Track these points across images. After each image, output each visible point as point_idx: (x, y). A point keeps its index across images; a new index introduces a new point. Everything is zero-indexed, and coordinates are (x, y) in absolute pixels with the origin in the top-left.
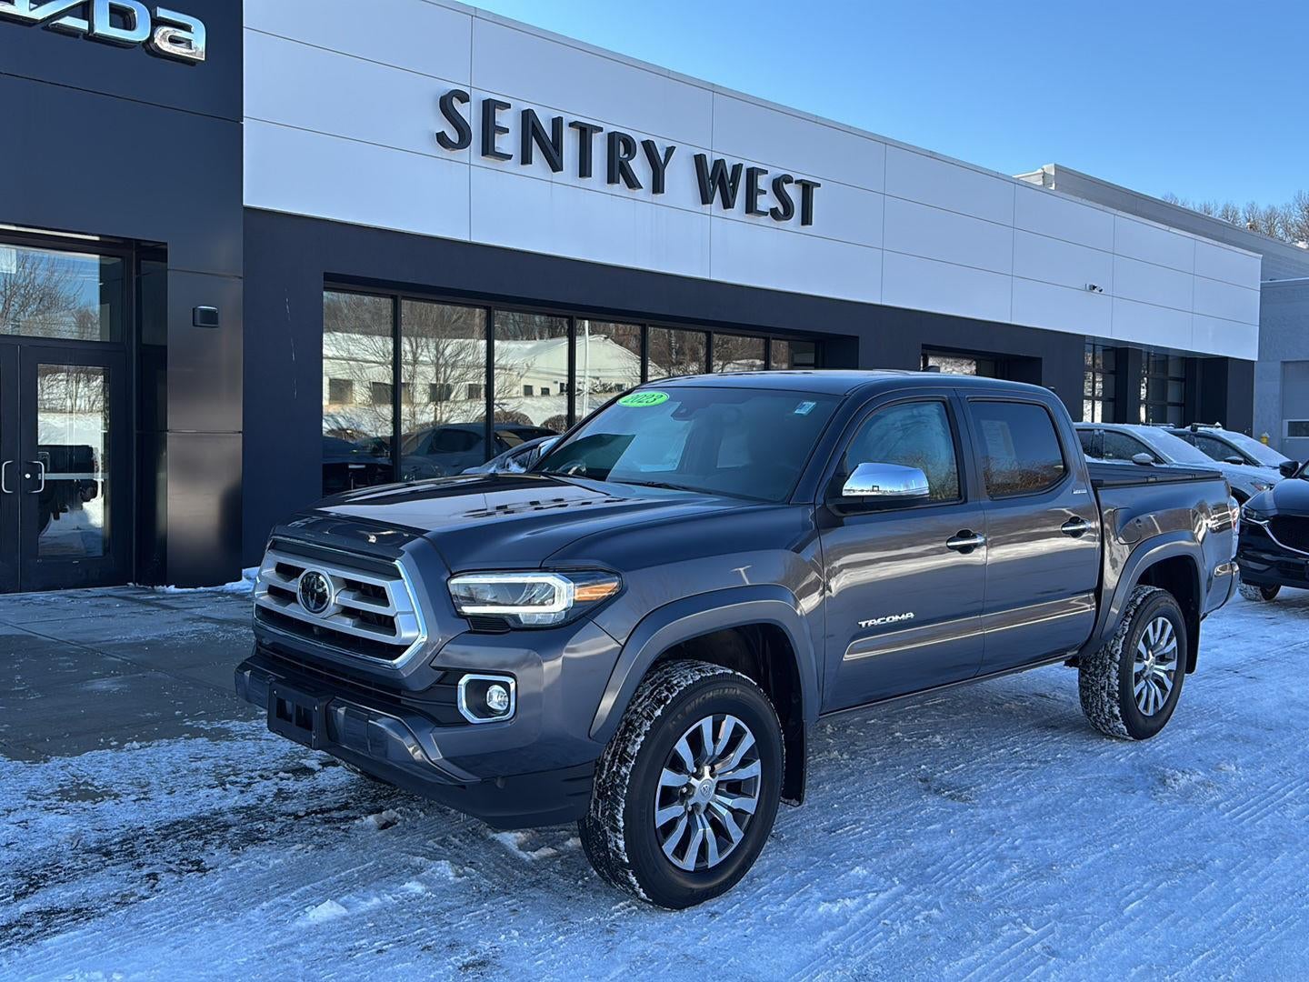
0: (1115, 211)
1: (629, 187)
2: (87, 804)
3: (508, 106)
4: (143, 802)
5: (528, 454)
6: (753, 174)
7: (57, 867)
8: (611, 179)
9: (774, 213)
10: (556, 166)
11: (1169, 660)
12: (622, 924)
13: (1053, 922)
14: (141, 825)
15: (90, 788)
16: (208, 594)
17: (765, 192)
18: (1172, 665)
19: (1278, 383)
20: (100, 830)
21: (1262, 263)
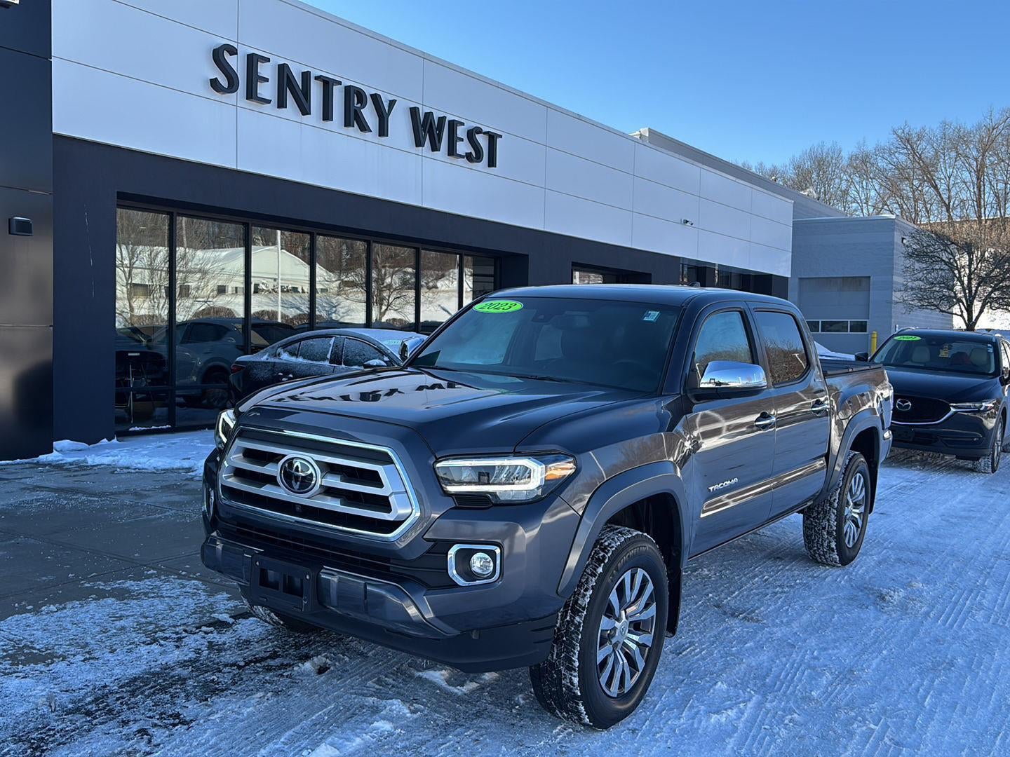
0: (700, 165)
1: (361, 131)
2: (40, 667)
3: (268, 60)
4: (91, 661)
5: (297, 345)
6: (453, 125)
7: (49, 730)
8: (347, 124)
9: (468, 157)
10: (305, 111)
11: (860, 505)
12: (569, 745)
13: (883, 718)
14: (103, 684)
15: (34, 651)
16: (27, 466)
17: (462, 140)
18: (862, 509)
19: (797, 293)
20: (66, 691)
21: (794, 206)
